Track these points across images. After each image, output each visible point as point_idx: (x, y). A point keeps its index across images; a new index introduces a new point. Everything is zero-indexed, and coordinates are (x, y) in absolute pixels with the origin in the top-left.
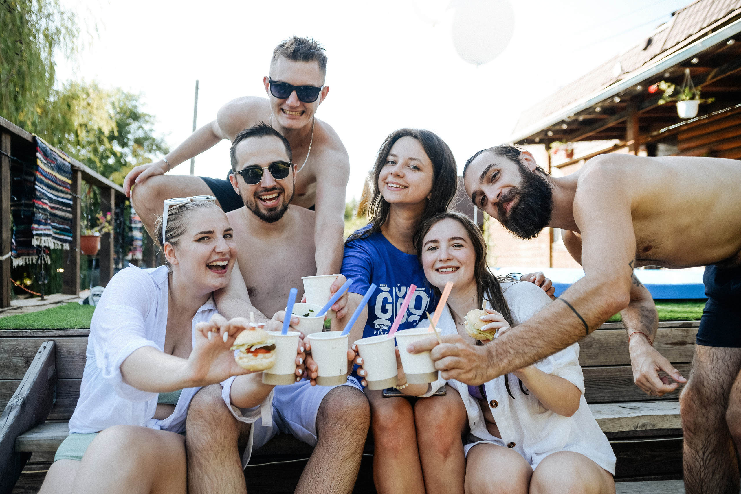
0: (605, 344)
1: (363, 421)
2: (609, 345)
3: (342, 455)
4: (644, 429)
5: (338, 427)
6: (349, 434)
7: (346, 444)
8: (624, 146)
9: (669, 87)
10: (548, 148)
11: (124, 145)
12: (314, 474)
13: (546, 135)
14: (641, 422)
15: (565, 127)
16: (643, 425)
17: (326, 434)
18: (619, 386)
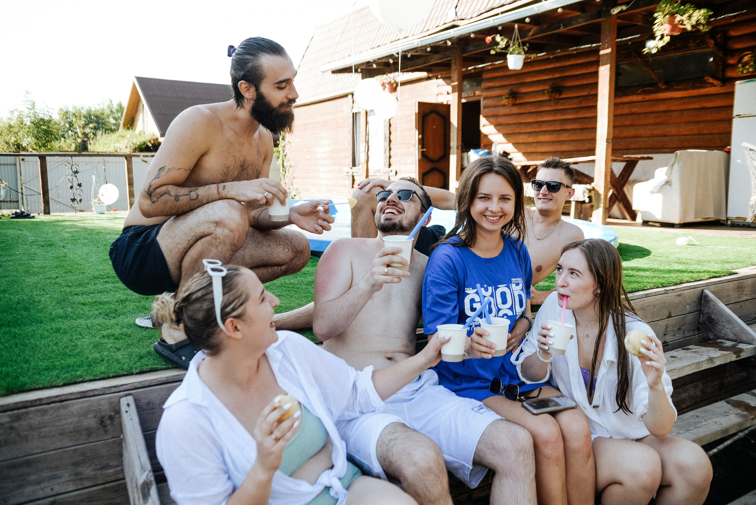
9: (502, 40)
13: (370, 66)
15: (390, 61)
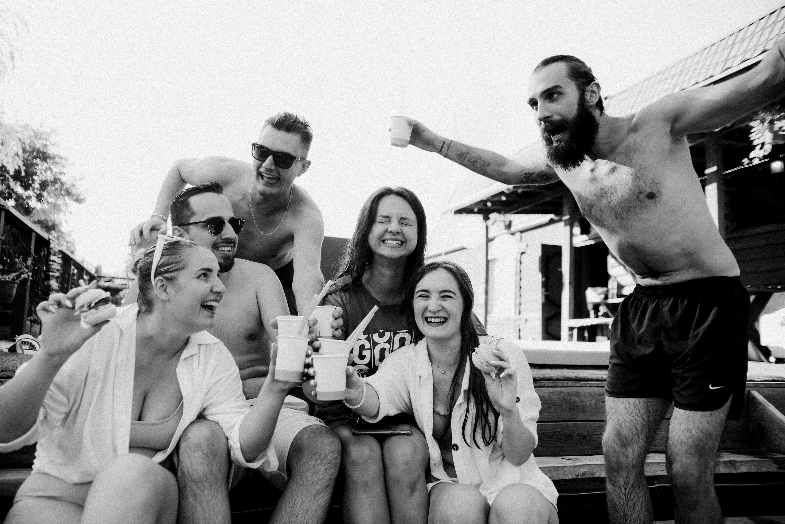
0: (549, 401)
1: (336, 456)
2: (552, 402)
3: (317, 488)
4: (584, 477)
5: (313, 462)
6: (323, 468)
7: (321, 478)
8: (560, 220)
10: (486, 218)
11: (26, 187)
12: (288, 509)
13: (486, 205)
14: (582, 470)
15: (504, 198)
16: (584, 474)
17: (300, 469)
18: (560, 441)
